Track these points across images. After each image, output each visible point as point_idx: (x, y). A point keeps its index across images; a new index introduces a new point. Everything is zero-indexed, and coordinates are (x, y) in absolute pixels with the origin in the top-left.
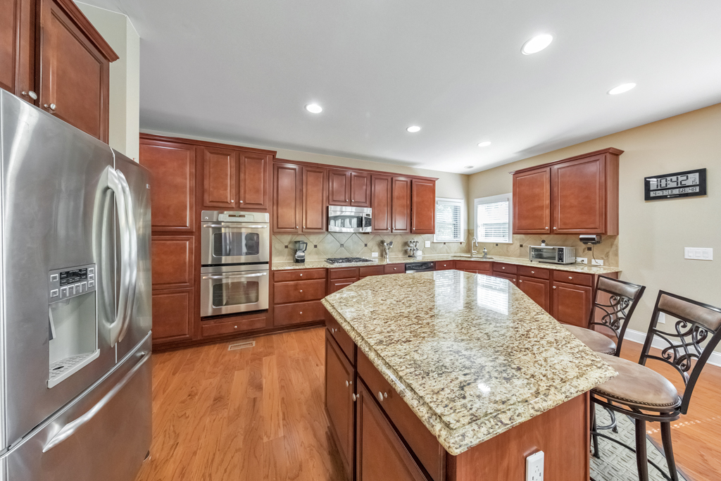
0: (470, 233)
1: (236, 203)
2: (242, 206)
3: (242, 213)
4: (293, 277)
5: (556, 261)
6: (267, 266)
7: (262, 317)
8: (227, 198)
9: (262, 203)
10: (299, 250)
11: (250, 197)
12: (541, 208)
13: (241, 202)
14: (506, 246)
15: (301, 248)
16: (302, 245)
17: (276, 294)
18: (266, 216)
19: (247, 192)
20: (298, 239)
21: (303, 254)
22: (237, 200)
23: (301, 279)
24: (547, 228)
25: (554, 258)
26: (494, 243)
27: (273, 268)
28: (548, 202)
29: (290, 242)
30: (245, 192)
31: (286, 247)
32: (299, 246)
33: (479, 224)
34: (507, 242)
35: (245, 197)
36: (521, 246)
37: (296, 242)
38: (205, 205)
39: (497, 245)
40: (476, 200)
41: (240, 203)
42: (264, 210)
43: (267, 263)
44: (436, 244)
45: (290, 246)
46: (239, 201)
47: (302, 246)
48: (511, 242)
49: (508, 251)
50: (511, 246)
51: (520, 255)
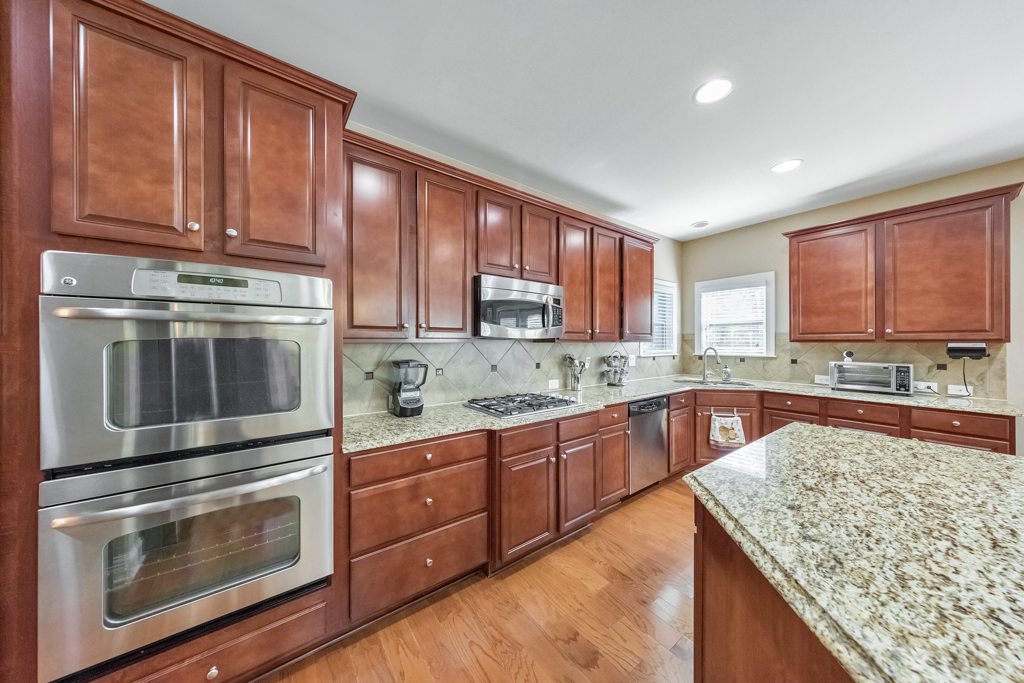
0: (686, 340)
1: (209, 237)
2: (231, 247)
3: (237, 272)
4: (408, 463)
5: (892, 390)
6: (326, 444)
7: (316, 604)
8: (170, 212)
9: (308, 243)
10: (407, 383)
11: (265, 221)
12: (857, 295)
13: (232, 232)
14: (761, 362)
15: (411, 376)
16: (410, 371)
17: (357, 523)
18: (321, 290)
19: (254, 203)
20: (401, 354)
21: (415, 394)
22: (216, 227)
23: (427, 467)
24: (870, 330)
26: (736, 357)
27: (349, 447)
28: (872, 285)
29: (379, 364)
30: (246, 202)
31: (370, 375)
32: (406, 374)
33: (703, 325)
34: (764, 355)
35: (246, 221)
36: (794, 362)
37: (397, 364)
38: (57, 226)
39: (742, 360)
40: (698, 285)
41: (225, 237)
42: (316, 268)
43: (327, 433)
44: (643, 360)
45: (380, 373)
46: (224, 228)
47: (412, 373)
48: (773, 355)
49: (765, 370)
50: (772, 362)
51: (792, 378)
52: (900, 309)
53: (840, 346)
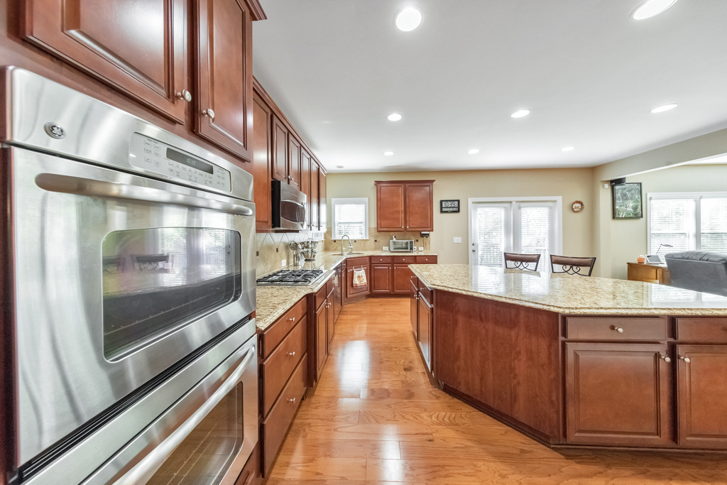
5: (409, 250)
12: (398, 212)
14: (363, 242)
24: (402, 227)
25: (407, 249)
26: (352, 240)
28: (403, 208)
33: (336, 223)
34: (364, 238)
36: (376, 241)
39: (355, 241)
40: (333, 200)
48: (368, 238)
49: (365, 246)
50: (368, 242)
51: (376, 249)
52: (411, 219)
53: (392, 233)
